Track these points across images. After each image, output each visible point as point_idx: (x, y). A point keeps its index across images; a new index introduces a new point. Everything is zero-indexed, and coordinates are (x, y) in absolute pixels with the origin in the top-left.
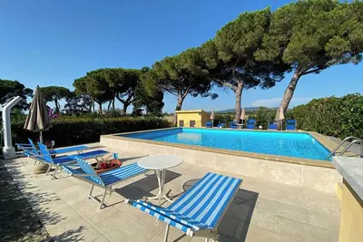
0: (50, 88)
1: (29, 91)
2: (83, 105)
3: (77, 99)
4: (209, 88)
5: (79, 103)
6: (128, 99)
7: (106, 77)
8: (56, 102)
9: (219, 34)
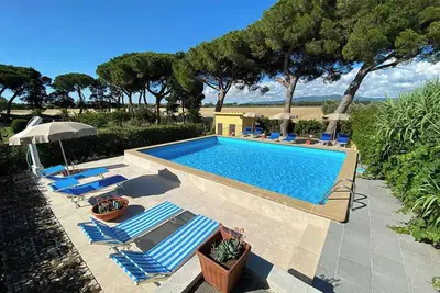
0: (70, 76)
1: (47, 80)
2: (110, 96)
3: (103, 88)
4: (259, 78)
5: (105, 94)
6: (162, 91)
7: (133, 65)
8: (79, 92)
9: (267, 16)
